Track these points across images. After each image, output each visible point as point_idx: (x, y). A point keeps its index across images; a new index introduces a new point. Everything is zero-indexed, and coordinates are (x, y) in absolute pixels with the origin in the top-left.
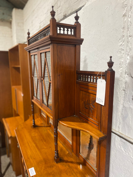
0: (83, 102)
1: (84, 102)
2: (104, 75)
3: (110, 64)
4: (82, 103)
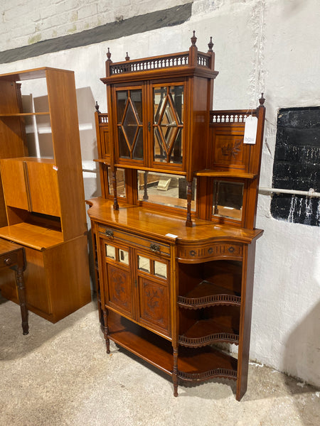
0: (220, 149)
1: (222, 149)
2: (254, 113)
3: (262, 101)
4: (217, 151)
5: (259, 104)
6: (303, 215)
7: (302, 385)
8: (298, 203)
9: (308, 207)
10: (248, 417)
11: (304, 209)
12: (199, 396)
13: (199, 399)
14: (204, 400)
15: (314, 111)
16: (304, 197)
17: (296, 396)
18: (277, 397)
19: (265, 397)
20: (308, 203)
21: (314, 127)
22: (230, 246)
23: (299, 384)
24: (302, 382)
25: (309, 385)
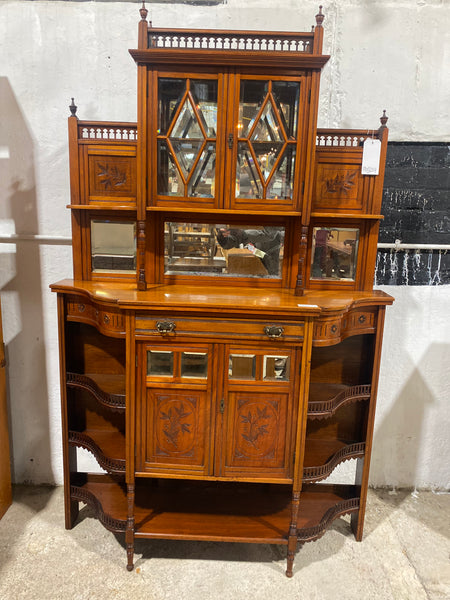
1: (327, 183)
2: (376, 135)
3: (384, 120)
5: (381, 125)
6: (388, 274)
7: (393, 492)
8: (382, 259)
9: (393, 264)
10: (386, 554)
11: (388, 266)
12: (315, 561)
13: (319, 563)
14: (325, 561)
15: (397, 148)
16: (388, 251)
17: (401, 506)
18: (388, 515)
19: (379, 522)
20: (393, 259)
21: (397, 166)
22: (361, 314)
23: (390, 493)
24: (392, 490)
25: (400, 489)
